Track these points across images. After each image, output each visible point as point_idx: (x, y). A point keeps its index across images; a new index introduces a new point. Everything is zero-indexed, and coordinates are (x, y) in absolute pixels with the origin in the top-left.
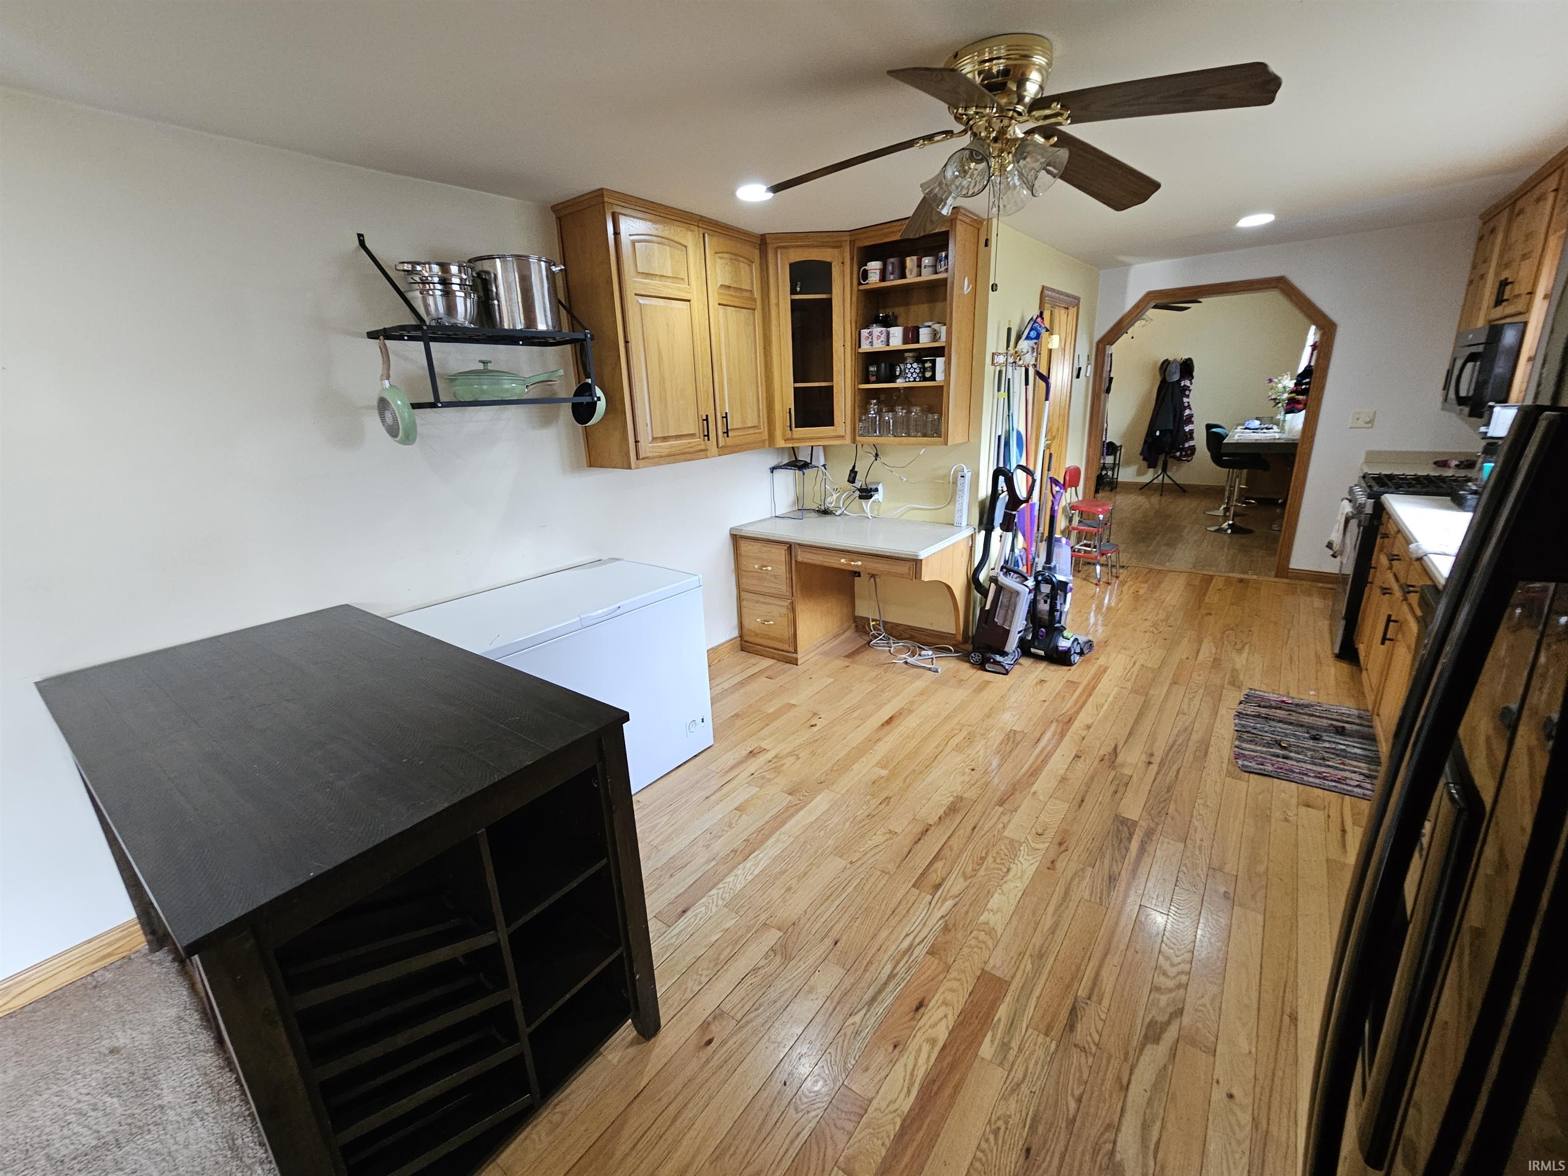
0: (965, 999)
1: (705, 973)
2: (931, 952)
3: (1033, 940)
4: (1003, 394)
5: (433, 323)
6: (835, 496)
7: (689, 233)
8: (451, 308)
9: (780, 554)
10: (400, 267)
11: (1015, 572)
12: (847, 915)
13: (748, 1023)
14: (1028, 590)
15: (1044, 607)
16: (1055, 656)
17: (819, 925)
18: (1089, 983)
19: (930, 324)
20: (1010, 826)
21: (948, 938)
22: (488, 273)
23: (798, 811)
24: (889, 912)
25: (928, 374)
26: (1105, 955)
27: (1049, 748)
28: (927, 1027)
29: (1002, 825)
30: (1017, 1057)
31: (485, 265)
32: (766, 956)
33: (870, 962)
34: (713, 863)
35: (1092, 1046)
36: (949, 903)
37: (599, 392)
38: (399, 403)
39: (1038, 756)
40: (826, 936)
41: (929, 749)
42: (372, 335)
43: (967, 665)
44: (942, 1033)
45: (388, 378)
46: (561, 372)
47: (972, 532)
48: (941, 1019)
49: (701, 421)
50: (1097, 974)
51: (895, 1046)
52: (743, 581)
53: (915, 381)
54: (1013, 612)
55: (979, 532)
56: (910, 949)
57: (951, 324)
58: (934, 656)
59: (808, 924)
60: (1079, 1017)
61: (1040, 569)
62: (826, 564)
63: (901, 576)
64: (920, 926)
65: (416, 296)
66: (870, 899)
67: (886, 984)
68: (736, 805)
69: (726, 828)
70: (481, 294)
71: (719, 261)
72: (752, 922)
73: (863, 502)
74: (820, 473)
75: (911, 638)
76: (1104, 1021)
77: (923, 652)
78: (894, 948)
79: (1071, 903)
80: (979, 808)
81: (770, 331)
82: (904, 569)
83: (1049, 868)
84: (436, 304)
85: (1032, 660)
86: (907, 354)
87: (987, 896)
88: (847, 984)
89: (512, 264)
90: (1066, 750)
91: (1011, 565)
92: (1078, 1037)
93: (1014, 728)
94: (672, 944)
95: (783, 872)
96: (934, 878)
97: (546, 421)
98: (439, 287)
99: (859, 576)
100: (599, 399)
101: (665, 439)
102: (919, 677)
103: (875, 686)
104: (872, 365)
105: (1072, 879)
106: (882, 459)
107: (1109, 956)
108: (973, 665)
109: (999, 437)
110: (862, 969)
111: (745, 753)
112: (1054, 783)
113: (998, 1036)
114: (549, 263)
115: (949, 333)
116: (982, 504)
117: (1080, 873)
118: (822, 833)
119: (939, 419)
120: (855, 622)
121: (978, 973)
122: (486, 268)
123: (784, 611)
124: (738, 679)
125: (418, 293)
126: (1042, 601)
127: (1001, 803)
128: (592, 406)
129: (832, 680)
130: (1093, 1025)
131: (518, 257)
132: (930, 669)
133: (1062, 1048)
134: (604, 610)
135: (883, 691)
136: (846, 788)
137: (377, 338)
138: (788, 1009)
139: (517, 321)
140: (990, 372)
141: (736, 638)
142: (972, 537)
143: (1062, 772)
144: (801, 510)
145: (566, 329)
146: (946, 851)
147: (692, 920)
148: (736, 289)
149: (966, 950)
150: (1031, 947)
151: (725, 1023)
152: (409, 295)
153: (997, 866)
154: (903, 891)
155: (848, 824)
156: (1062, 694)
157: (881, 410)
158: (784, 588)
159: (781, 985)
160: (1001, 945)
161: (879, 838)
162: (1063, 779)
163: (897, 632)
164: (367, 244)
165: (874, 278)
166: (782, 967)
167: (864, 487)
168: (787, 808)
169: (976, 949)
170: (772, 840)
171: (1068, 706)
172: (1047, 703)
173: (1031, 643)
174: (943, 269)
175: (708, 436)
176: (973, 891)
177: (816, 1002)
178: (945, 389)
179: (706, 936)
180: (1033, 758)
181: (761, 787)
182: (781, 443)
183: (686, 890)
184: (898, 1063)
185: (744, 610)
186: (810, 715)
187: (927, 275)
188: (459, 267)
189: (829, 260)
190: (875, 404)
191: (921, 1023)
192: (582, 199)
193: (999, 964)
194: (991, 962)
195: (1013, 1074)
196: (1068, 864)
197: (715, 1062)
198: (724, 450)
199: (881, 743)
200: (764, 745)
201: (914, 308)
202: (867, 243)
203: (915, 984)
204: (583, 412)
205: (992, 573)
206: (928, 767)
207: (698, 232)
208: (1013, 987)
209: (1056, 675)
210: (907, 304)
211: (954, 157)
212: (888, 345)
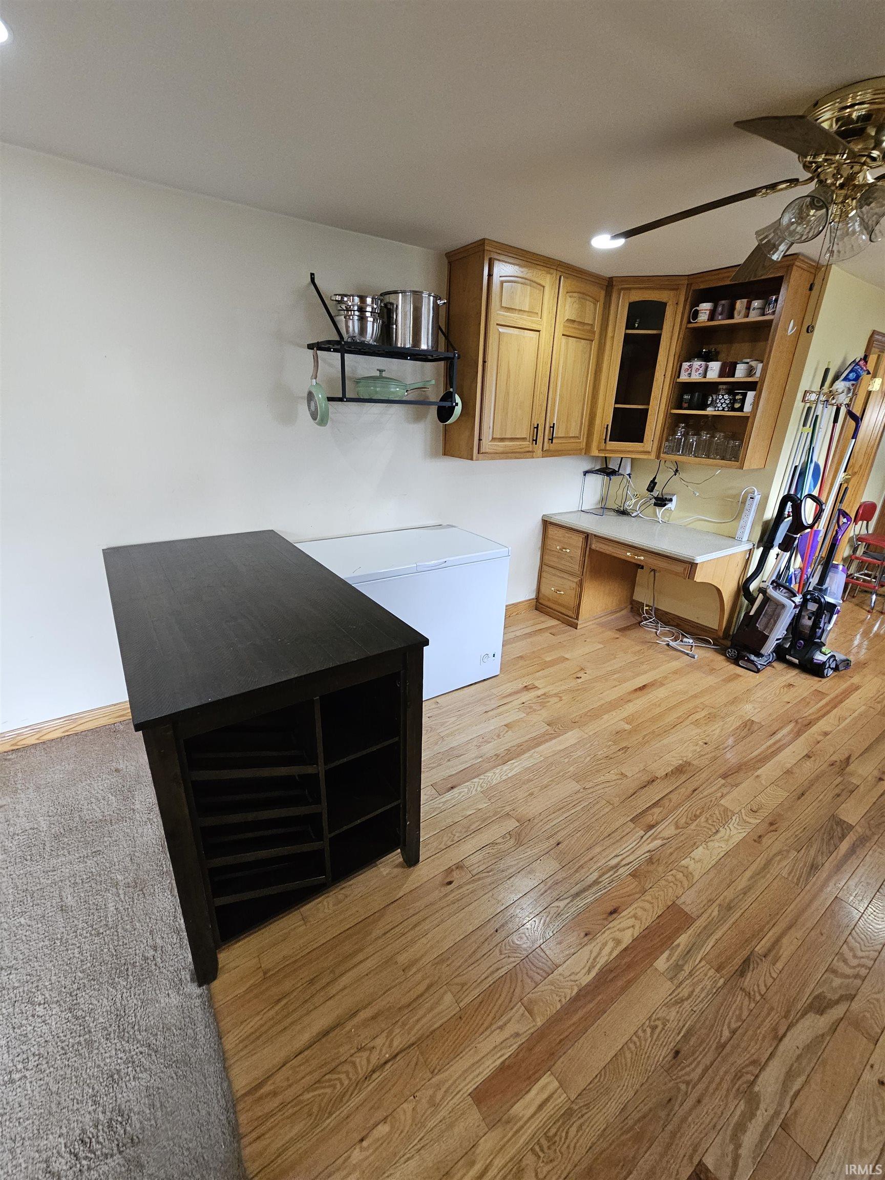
0: (653, 919)
1: (457, 835)
2: (634, 875)
3: (725, 894)
4: (808, 429)
5: (349, 340)
6: (634, 501)
7: (549, 275)
8: (363, 330)
9: (579, 541)
10: (334, 298)
11: (785, 588)
12: (572, 826)
13: (479, 879)
14: (794, 605)
15: (807, 622)
16: (809, 666)
17: (548, 827)
18: (768, 945)
19: (748, 360)
20: (728, 797)
21: (651, 868)
22: (392, 304)
23: (551, 739)
24: (606, 834)
25: (737, 406)
26: (790, 927)
27: (784, 742)
28: (615, 929)
29: (720, 794)
30: (686, 979)
31: (391, 298)
32: (503, 837)
33: (581, 867)
34: (480, 760)
35: (757, 994)
36: (658, 842)
37: (458, 399)
38: (320, 397)
39: (770, 746)
40: (551, 836)
41: (671, 718)
42: (310, 347)
43: (722, 658)
44: (627, 938)
45: (316, 378)
46: (433, 382)
47: (751, 547)
48: (629, 928)
49: (532, 428)
50: (777, 941)
51: (586, 935)
52: (546, 557)
53: (723, 410)
54: (775, 622)
55: (758, 548)
56: (616, 867)
57: (768, 363)
58: (694, 644)
59: (541, 824)
60: (751, 968)
61: (811, 589)
62: (615, 555)
63: (677, 574)
64: (628, 853)
65: (341, 320)
66: (593, 820)
67: (590, 886)
68: (506, 723)
69: (495, 737)
70: (385, 320)
71: (569, 300)
72: (499, 810)
73: (657, 509)
74: (625, 480)
75: (677, 626)
76: (775, 980)
77: (685, 640)
78: (604, 861)
79: (768, 876)
80: (704, 776)
81: (603, 359)
82: (679, 568)
83: (755, 841)
84: (354, 325)
85: (785, 665)
86: (721, 387)
87: (692, 846)
88: (559, 877)
89: (410, 297)
90: (799, 747)
91: (783, 581)
92: (746, 984)
93: (753, 719)
94: (440, 808)
95: (529, 781)
96: (649, 819)
97: (418, 418)
98: (357, 313)
99: (642, 567)
100: (457, 404)
101: (502, 439)
102: (677, 659)
103: (637, 658)
104: (686, 393)
105: (775, 855)
106: (682, 475)
107: (793, 929)
108: (729, 659)
109: (796, 467)
110: (573, 870)
111: (521, 686)
112: (779, 773)
113: (674, 958)
114: (436, 298)
115: (764, 370)
116: (766, 524)
117: (785, 853)
118: (566, 760)
119: (740, 446)
120: (631, 604)
121: (670, 903)
122: (392, 301)
123: (574, 585)
124: (528, 630)
125: (343, 317)
126: (807, 617)
127: (725, 776)
128: (452, 409)
129: (602, 646)
130: (762, 978)
131: (415, 292)
132: (688, 654)
133: (728, 986)
134: (436, 562)
135: (642, 663)
136: (594, 732)
137: (313, 349)
138: (512, 879)
139: (407, 341)
140: (799, 407)
141: (533, 599)
142: (750, 552)
143: (789, 766)
144: (603, 508)
145: (442, 348)
146: (666, 801)
147: (456, 795)
148: (580, 323)
149: (663, 882)
150: (722, 897)
151: (463, 874)
152: (337, 319)
153: (708, 826)
154: (621, 822)
155: (589, 758)
156: (807, 700)
157: (688, 434)
158: (576, 568)
159: (509, 861)
160: (693, 889)
161: (612, 776)
162: (789, 772)
163: (665, 619)
164: (316, 281)
165: (703, 318)
166: (513, 849)
167: (660, 496)
168: (544, 735)
169: (672, 884)
170: (527, 755)
171: (810, 711)
172: (790, 705)
173: (788, 652)
174: (770, 311)
175: (536, 441)
176: (682, 838)
177: (534, 881)
178: (750, 420)
179: (464, 809)
180: (764, 747)
181: (527, 714)
182: (595, 452)
183: (456, 774)
184: (585, 947)
185: (543, 580)
186: (578, 669)
187: (754, 317)
188: (372, 299)
189: (664, 300)
190: (683, 428)
191: (611, 925)
192: (468, 247)
193: (689, 901)
194: (682, 899)
195: (680, 990)
196: (774, 843)
197: (451, 898)
198: (547, 453)
199: (631, 704)
200: (537, 683)
201: (736, 347)
202: (702, 287)
203: (613, 895)
204: (444, 413)
205: (763, 585)
206: (666, 732)
207: (555, 275)
208: (698, 923)
209: (806, 683)
210: (731, 341)
211: (793, 205)
212: (705, 377)
